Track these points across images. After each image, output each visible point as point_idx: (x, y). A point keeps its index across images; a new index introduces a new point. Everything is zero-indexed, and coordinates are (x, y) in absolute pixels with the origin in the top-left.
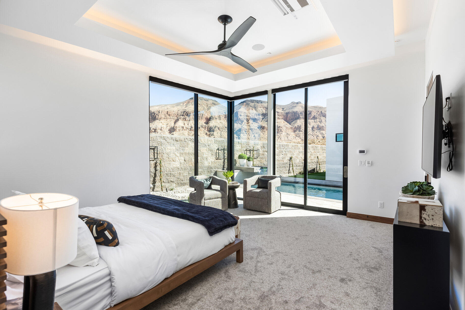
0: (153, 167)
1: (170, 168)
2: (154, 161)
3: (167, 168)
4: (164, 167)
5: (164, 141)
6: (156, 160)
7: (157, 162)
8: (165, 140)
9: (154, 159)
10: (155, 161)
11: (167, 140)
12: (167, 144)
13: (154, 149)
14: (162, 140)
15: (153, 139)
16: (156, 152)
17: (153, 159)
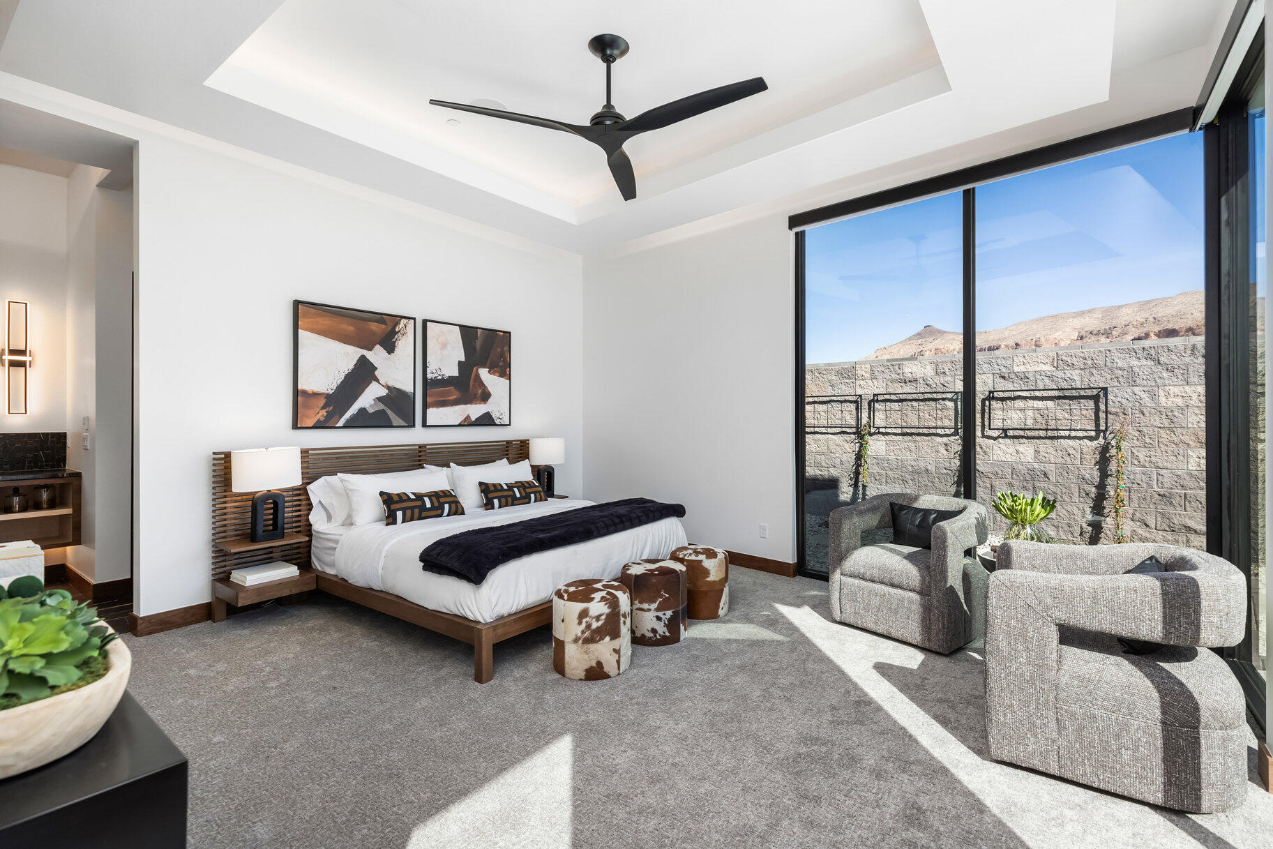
0: (1093, 462)
1: (1179, 473)
2: (1096, 442)
3: (1162, 472)
4: (1144, 466)
5: (1150, 363)
6: (1105, 438)
7: (1109, 443)
8: (1154, 360)
9: (1098, 430)
10: (1101, 441)
11: (1162, 359)
12: (1165, 374)
13: (1096, 398)
14: (1134, 362)
15: (1089, 362)
16: (1102, 407)
17: (1093, 434)
